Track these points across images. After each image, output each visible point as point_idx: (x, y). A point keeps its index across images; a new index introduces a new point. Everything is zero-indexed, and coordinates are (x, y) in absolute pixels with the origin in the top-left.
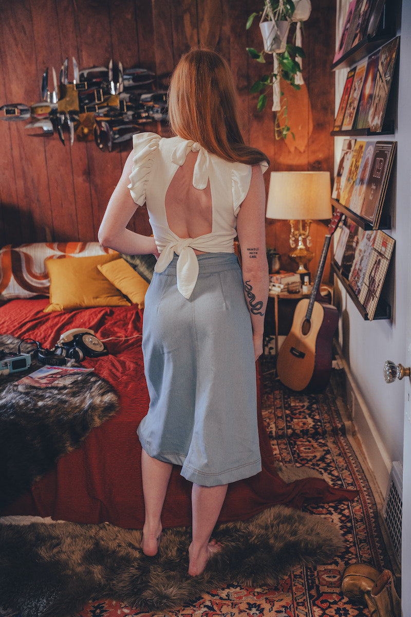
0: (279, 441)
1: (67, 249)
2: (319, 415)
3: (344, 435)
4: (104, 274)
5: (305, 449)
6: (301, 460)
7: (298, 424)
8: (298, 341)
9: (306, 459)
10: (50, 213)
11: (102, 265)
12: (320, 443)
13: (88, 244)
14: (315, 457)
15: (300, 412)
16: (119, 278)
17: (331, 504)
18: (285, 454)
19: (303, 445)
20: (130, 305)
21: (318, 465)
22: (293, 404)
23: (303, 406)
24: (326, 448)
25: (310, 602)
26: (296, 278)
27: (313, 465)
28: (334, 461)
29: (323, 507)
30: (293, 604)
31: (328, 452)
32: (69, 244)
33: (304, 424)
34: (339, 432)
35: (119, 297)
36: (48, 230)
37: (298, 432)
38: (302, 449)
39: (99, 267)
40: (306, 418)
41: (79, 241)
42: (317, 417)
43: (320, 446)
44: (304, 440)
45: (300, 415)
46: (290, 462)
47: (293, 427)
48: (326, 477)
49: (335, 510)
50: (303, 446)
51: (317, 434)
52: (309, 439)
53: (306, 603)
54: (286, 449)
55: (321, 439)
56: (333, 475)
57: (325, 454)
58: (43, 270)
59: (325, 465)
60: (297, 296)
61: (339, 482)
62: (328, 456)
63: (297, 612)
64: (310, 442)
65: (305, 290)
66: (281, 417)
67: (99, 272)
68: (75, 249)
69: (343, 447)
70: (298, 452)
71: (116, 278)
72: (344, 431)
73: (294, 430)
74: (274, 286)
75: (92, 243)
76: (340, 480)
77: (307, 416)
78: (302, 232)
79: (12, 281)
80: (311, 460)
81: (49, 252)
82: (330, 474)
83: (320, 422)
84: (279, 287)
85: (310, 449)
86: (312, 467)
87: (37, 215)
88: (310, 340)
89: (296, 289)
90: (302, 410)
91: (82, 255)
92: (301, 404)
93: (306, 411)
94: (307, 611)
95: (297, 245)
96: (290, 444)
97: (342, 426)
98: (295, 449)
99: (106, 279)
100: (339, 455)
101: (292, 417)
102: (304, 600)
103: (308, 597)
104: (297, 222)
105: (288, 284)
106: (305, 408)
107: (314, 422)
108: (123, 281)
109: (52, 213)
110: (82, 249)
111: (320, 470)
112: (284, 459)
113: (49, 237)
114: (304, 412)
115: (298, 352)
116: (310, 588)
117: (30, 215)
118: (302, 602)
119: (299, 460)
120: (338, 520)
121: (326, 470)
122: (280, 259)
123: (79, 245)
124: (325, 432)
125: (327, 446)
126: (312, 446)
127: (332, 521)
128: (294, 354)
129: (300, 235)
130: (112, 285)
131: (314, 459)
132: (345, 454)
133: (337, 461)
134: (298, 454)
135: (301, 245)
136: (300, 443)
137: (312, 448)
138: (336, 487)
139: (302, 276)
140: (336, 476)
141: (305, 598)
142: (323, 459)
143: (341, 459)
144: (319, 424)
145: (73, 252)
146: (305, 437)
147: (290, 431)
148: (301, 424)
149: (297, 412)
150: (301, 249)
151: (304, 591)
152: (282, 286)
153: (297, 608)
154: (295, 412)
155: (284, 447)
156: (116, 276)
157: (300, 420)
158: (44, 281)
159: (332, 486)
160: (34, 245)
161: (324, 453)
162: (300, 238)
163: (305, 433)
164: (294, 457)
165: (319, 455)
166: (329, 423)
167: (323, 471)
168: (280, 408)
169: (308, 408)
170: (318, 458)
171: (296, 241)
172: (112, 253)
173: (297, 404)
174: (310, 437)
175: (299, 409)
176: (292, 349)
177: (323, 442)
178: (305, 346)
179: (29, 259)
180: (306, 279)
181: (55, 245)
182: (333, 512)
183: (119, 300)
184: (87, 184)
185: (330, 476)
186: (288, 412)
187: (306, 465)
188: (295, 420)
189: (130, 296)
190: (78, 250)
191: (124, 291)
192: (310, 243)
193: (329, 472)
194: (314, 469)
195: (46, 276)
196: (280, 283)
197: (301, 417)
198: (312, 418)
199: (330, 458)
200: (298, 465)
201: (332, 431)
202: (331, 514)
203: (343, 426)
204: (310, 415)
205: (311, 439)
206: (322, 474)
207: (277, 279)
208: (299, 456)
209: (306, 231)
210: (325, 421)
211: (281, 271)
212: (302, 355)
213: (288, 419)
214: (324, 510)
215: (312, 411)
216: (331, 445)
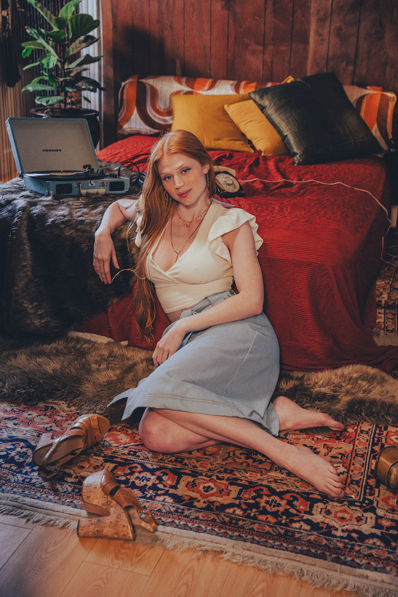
0: (387, 311)
1: (196, 85)
4: (230, 115)
10: (183, 43)
11: (229, 105)
13: (219, 81)
16: (245, 120)
18: (389, 324)
20: (253, 151)
25: (370, 455)
30: (352, 454)
32: (199, 80)
35: (243, 142)
36: (178, 63)
39: (226, 107)
41: (210, 77)
46: (392, 331)
53: (366, 455)
54: (392, 319)
58: (168, 106)
63: (353, 461)
66: (397, 289)
67: (225, 113)
68: (204, 85)
71: (242, 120)
75: (223, 81)
79: (135, 115)
81: (177, 86)
87: (168, 45)
91: (210, 93)
94: (364, 462)
99: (231, 121)
102: (365, 453)
103: (369, 451)
108: (249, 123)
109: (184, 42)
110: (211, 87)
112: (387, 328)
113: (179, 71)
116: (374, 444)
117: (161, 43)
118: (361, 454)
123: (209, 81)
130: (237, 128)
141: (366, 451)
145: (201, 89)
151: (367, 446)
153: (354, 457)
155: (392, 317)
156: (242, 118)
158: (167, 118)
160: (162, 77)
172: (243, 93)
179: (154, 92)
181: (184, 80)
183: (243, 144)
184: (226, 12)
189: (254, 142)
190: (207, 87)
191: (249, 136)
195: (170, 112)
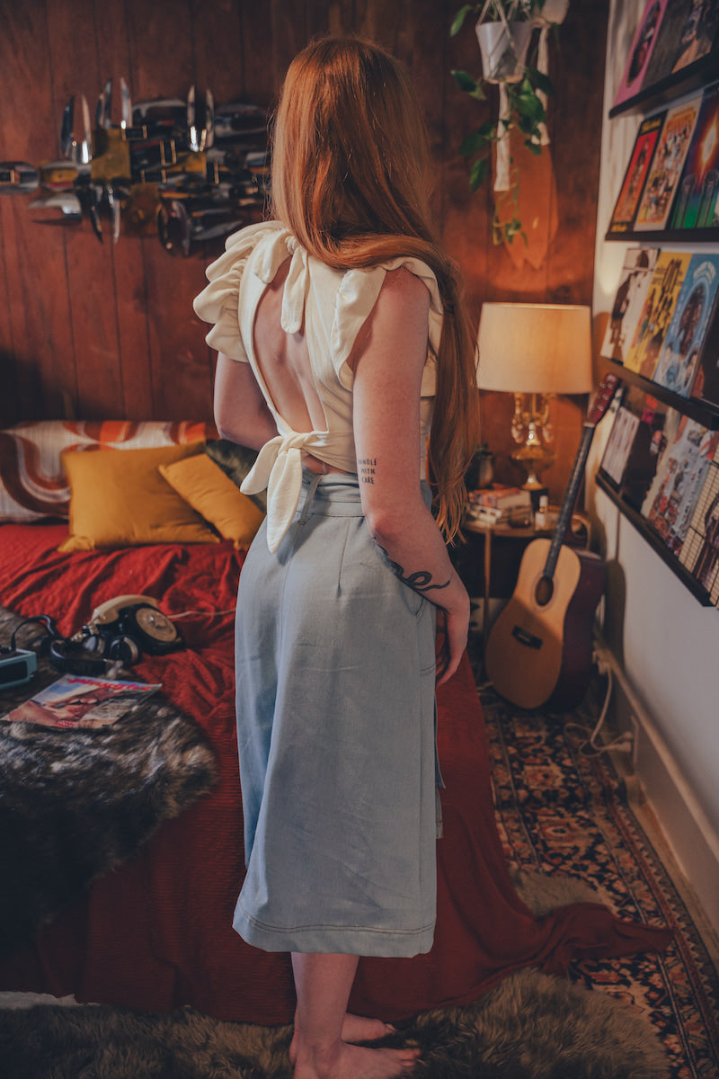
0: (505, 815)
1: (103, 433)
2: (570, 757)
3: (624, 801)
5: (555, 831)
6: (553, 856)
7: (534, 776)
8: (528, 616)
9: (560, 855)
11: (167, 466)
12: (581, 818)
13: (142, 425)
14: (576, 849)
15: (534, 750)
17: (624, 961)
18: (518, 843)
19: (552, 824)
20: (218, 540)
21: (585, 868)
22: (519, 734)
23: (539, 739)
24: (594, 830)
26: (523, 499)
27: (575, 867)
28: (613, 859)
29: (609, 968)
31: (599, 839)
33: (546, 776)
34: (615, 797)
35: (199, 526)
37: (538, 795)
38: (549, 830)
39: (162, 469)
40: (548, 765)
42: (568, 763)
43: (582, 825)
44: (551, 812)
45: (535, 756)
46: (529, 860)
47: (525, 782)
48: (603, 897)
49: (633, 975)
50: (551, 826)
51: (572, 800)
52: (560, 809)
54: (518, 831)
55: (582, 809)
56: (616, 892)
57: (595, 844)
59: (598, 868)
60: (527, 533)
61: (631, 909)
62: (600, 848)
64: (562, 816)
65: (541, 520)
66: (501, 761)
68: (117, 433)
69: (624, 828)
70: (542, 837)
71: (194, 490)
72: (623, 794)
73: (531, 792)
74: (483, 511)
76: (631, 902)
77: (549, 761)
78: (535, 414)
80: (569, 857)
82: (610, 888)
83: (575, 773)
84: (493, 514)
85: (563, 831)
86: (573, 871)
87: (48, 370)
88: (554, 615)
89: (525, 519)
90: (537, 746)
91: (129, 446)
92: (535, 735)
93: (545, 748)
95: (526, 438)
96: (526, 820)
97: (620, 784)
98: (535, 831)
99: (174, 492)
100: (621, 845)
101: (519, 761)
104: (528, 396)
105: (510, 510)
106: (542, 742)
107: (563, 772)
108: (207, 495)
110: (131, 435)
111: (590, 879)
112: (519, 855)
114: (542, 751)
115: (531, 635)
119: (547, 857)
120: (643, 998)
121: (601, 879)
122: (493, 462)
123: (126, 425)
124: (588, 796)
125: (594, 825)
126: (568, 825)
127: (633, 1002)
128: (521, 641)
129: (532, 420)
131: (574, 854)
132: (632, 843)
133: (620, 860)
134: (544, 843)
135: (532, 439)
136: (544, 818)
137: (566, 829)
138: (626, 919)
139: (535, 496)
140: (622, 894)
142: (591, 854)
143: (626, 856)
144: (573, 776)
145: (113, 439)
146: (552, 805)
147: (523, 793)
148: (540, 777)
149: (529, 750)
150: (532, 446)
152: (499, 513)
154: (525, 750)
155: (515, 827)
156: (194, 487)
157: (537, 768)
159: (619, 916)
161: (592, 840)
162: (532, 426)
163: (551, 796)
164: (537, 850)
165: (583, 845)
166: (591, 774)
167: (596, 883)
168: (497, 741)
169: (550, 742)
170: (582, 852)
171: (525, 432)
172: (185, 442)
173: (527, 734)
174: (561, 806)
175: (532, 744)
176: (516, 631)
177: (586, 816)
178: (542, 626)
180: (543, 501)
181: (81, 426)
182: (630, 979)
183: (199, 530)
185: (611, 893)
186: (512, 750)
187: (562, 867)
188: (528, 768)
189: (220, 526)
190: (122, 436)
192: (550, 435)
193: (607, 883)
194: (579, 877)
196: (496, 508)
197: (538, 761)
198: (559, 764)
199: (605, 852)
200: (547, 868)
201: (603, 794)
202: (628, 984)
203: (623, 784)
204: (553, 757)
205: (562, 810)
206: (595, 888)
207: (489, 500)
208: (546, 849)
209: (543, 414)
210: (584, 770)
211: (495, 485)
212: (536, 643)
213: (515, 765)
214: (613, 972)
215: (558, 750)
216: (603, 826)
